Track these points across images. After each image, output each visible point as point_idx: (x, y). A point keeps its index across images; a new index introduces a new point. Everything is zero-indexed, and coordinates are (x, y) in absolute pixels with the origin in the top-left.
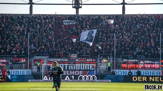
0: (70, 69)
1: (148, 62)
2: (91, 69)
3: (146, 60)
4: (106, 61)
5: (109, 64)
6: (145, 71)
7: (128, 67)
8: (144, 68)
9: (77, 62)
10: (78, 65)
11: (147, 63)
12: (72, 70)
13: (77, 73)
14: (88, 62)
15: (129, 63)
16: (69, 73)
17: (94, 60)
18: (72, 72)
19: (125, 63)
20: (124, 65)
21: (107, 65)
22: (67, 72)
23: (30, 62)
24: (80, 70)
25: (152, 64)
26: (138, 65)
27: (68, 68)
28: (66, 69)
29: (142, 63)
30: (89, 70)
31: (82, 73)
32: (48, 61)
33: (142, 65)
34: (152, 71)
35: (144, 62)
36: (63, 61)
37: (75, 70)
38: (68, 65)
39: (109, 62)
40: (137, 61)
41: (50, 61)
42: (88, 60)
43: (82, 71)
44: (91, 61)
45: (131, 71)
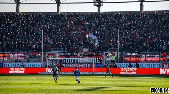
0: (79, 62)
1: (149, 55)
2: (97, 62)
3: (148, 54)
4: (111, 54)
5: (114, 58)
6: (146, 64)
7: (131, 60)
8: (146, 61)
9: (86, 55)
10: (86, 59)
11: (148, 57)
12: (81, 63)
13: (85, 66)
14: (95, 55)
15: (132, 57)
16: (78, 66)
17: (101, 54)
18: (81, 65)
19: (128, 56)
20: (128, 59)
21: (112, 58)
22: (76, 65)
23: (45, 56)
24: (88, 63)
25: (153, 57)
26: (140, 59)
27: (77, 61)
28: (76, 62)
29: (144, 57)
30: (96, 63)
31: (90, 66)
32: (60, 55)
33: (144, 58)
34: (152, 64)
35: (145, 56)
36: (72, 55)
37: (84, 63)
38: (77, 59)
39: (113, 56)
40: (139, 54)
41: (62, 55)
42: (95, 54)
43: (90, 64)
44: (97, 55)
45: (131, 64)
